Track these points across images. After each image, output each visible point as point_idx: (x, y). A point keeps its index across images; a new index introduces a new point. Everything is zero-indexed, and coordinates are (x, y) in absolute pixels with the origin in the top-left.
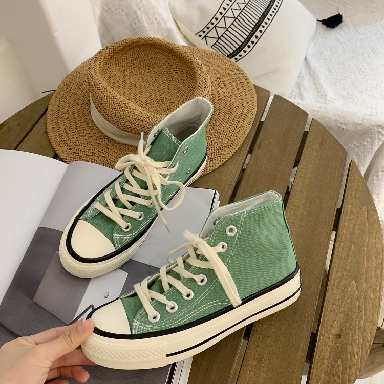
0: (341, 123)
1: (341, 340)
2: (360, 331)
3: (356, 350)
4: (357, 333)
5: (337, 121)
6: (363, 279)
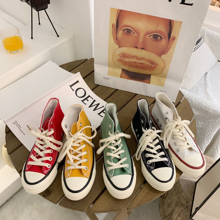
0: (207, 108)
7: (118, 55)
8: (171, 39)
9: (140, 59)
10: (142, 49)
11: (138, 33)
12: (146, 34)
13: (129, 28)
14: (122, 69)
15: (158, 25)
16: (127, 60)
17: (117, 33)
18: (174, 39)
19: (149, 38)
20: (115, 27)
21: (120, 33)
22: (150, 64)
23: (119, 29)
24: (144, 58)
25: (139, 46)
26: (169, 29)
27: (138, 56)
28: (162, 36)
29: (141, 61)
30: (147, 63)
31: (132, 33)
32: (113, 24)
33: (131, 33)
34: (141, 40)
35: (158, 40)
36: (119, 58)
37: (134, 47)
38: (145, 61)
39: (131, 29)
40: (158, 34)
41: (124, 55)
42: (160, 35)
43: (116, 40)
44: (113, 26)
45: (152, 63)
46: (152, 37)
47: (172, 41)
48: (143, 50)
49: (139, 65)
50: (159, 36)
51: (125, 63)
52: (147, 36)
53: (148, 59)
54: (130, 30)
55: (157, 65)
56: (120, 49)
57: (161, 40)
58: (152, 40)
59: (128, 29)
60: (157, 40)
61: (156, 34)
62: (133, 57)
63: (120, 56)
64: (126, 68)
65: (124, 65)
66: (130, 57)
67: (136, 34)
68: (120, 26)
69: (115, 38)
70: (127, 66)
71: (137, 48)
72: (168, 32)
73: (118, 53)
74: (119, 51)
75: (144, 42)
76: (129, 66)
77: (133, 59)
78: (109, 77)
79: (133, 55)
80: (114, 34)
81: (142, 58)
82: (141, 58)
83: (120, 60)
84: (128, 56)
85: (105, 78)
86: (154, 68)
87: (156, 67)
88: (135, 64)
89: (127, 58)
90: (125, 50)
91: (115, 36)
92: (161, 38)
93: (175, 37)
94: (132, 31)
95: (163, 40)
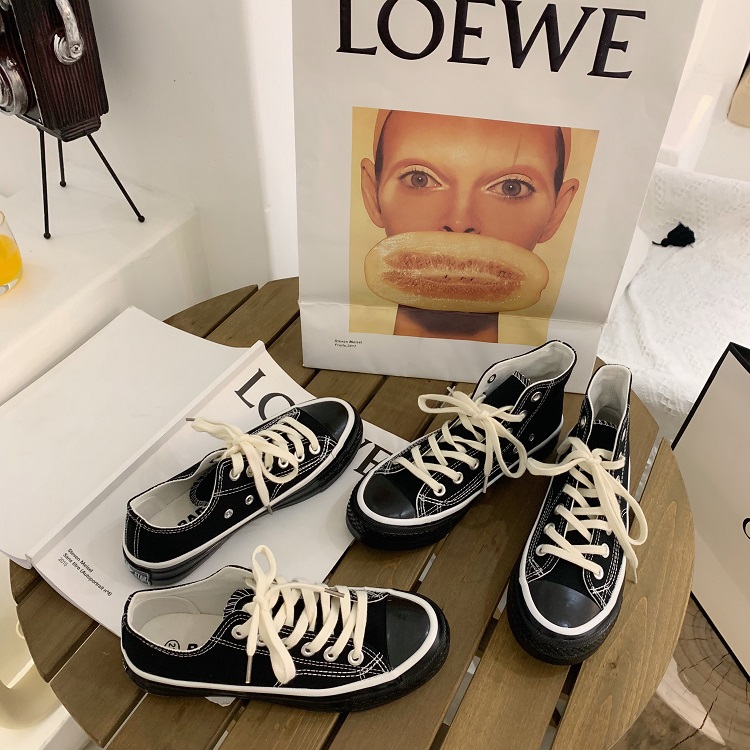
0: (667, 399)
1: (616, 670)
2: (644, 663)
3: (635, 686)
4: (640, 665)
5: (660, 396)
6: (659, 597)
7: (385, 259)
8: (563, 188)
9: (462, 266)
10: (468, 231)
11: (452, 182)
12: (480, 182)
13: (419, 168)
14: (400, 306)
15: (518, 148)
16: (417, 273)
18: (574, 189)
19: (491, 194)
20: (372, 171)
22: (498, 279)
23: (385, 174)
24: (475, 261)
25: (457, 223)
26: (555, 160)
27: (453, 258)
28: (535, 184)
29: (466, 273)
30: (486, 275)
31: (430, 183)
32: (365, 161)
33: (428, 185)
34: (463, 203)
35: (521, 198)
36: (390, 269)
37: (439, 230)
38: (481, 271)
39: (426, 170)
40: (521, 177)
41: (406, 259)
42: (527, 180)
44: (363, 168)
45: (504, 273)
46: (499, 189)
47: (568, 195)
49: (460, 284)
50: (524, 183)
51: (411, 285)
52: (484, 189)
53: (491, 263)
54: (423, 173)
55: (520, 277)
56: (392, 240)
57: (530, 195)
59: (416, 173)
60: (516, 198)
61: (513, 177)
62: (438, 261)
63: (391, 263)
64: (414, 300)
65: (407, 290)
66: (428, 264)
67: (445, 187)
68: (388, 166)
69: (373, 205)
70: (417, 294)
72: (555, 166)
73: (384, 253)
74: (389, 247)
76: (423, 293)
77: (436, 267)
78: (355, 337)
79: (438, 256)
81: (470, 263)
82: (465, 261)
84: (421, 262)
85: (341, 343)
86: (512, 288)
87: (519, 286)
88: (445, 284)
89: (418, 268)
90: (407, 241)
91: (373, 198)
92: (531, 189)
93: (577, 181)
94: (431, 177)
95: (536, 194)
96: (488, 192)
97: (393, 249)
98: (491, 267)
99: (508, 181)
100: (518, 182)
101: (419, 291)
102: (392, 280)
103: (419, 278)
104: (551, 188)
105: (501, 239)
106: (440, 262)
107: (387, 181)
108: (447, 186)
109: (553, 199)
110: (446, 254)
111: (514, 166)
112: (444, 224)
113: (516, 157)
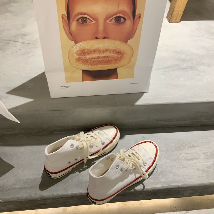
7: (75, 53)
8: (136, 18)
9: (103, 52)
10: (104, 38)
11: (96, 19)
12: (106, 19)
13: (84, 16)
14: (83, 71)
15: (119, 4)
16: (88, 57)
17: (70, 26)
18: (139, 17)
19: (111, 23)
20: (66, 19)
21: (74, 25)
22: (116, 55)
23: (71, 19)
24: (108, 49)
25: (100, 35)
26: (132, 7)
27: (100, 49)
28: (126, 17)
29: (105, 54)
30: (112, 55)
31: (88, 21)
32: (63, 15)
33: (88, 22)
34: (101, 27)
35: (122, 23)
36: (78, 57)
37: (94, 39)
38: (110, 53)
39: (86, 16)
40: (121, 15)
41: (83, 52)
42: (123, 16)
43: (70, 35)
44: (63, 18)
45: (118, 52)
46: (113, 20)
47: (138, 20)
48: (105, 40)
49: (104, 59)
51: (86, 62)
52: (108, 21)
53: (113, 49)
54: (85, 18)
55: (124, 53)
56: (77, 45)
57: (125, 22)
58: (114, 24)
59: (83, 18)
60: (120, 23)
61: (118, 15)
62: (95, 51)
63: (78, 54)
64: (88, 68)
65: (85, 64)
66: (91, 53)
67: (94, 22)
68: (72, 16)
69: (68, 33)
70: (88, 65)
71: (97, 38)
72: (132, 10)
73: (75, 50)
74: (76, 48)
75: (105, 30)
76: (91, 64)
77: (94, 54)
78: (68, 84)
79: (95, 49)
80: (66, 28)
81: (106, 50)
82: (104, 50)
83: (78, 60)
84: (89, 52)
85: (63, 87)
86: (121, 58)
87: (124, 57)
88: (98, 60)
89: (88, 55)
90: (83, 45)
91: (68, 29)
92: (125, 19)
93: (140, 14)
94: (88, 19)
95: (127, 21)
96: (110, 22)
97: (78, 49)
98: (114, 51)
99: (117, 17)
100: (120, 17)
101: (89, 64)
102: (79, 61)
103: (89, 58)
104: (132, 18)
105: (116, 40)
106: (96, 51)
107: (72, 22)
108: (95, 22)
109: (133, 22)
110: (97, 48)
111: (118, 11)
112: (95, 36)
113: (118, 7)
